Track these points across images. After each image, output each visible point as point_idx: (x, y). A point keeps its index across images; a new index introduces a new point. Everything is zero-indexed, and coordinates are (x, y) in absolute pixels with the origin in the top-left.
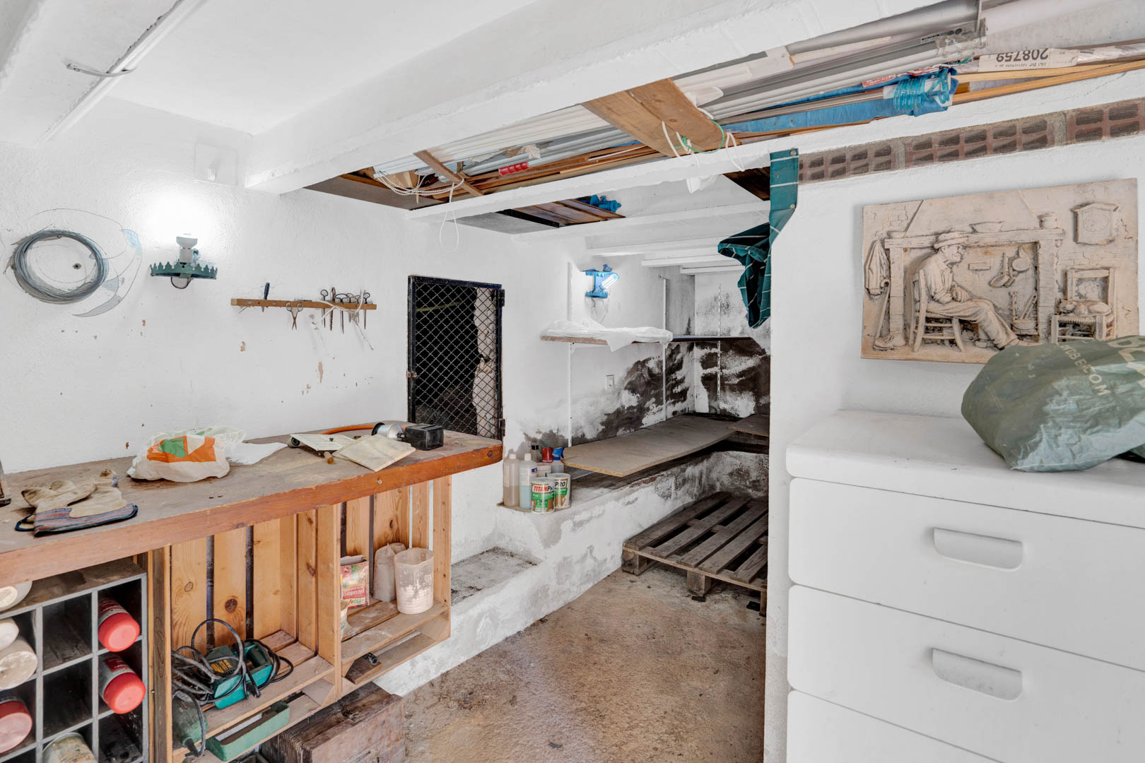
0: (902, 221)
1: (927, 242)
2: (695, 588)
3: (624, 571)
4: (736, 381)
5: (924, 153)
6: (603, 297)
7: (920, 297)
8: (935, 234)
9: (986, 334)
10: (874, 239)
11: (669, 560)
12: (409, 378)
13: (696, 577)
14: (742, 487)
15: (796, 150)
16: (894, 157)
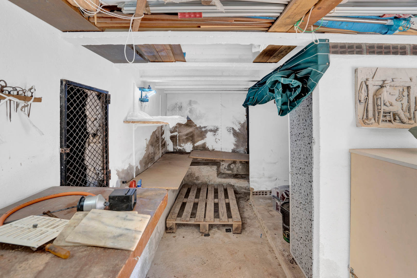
0: (371, 75)
1: (380, 83)
2: (204, 231)
3: (167, 233)
4: (185, 137)
5: (372, 50)
6: (146, 101)
7: (381, 104)
8: (383, 81)
9: (400, 118)
10: (362, 81)
11: (191, 221)
12: (61, 153)
13: (204, 226)
14: (192, 180)
15: (328, 40)
16: (363, 50)
